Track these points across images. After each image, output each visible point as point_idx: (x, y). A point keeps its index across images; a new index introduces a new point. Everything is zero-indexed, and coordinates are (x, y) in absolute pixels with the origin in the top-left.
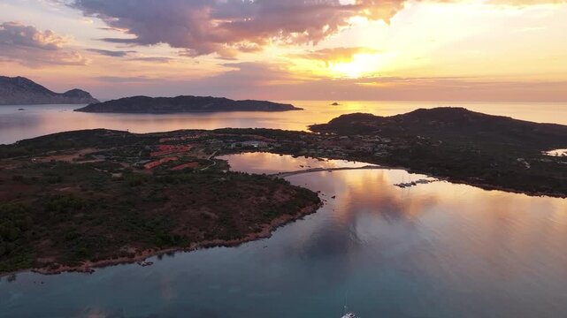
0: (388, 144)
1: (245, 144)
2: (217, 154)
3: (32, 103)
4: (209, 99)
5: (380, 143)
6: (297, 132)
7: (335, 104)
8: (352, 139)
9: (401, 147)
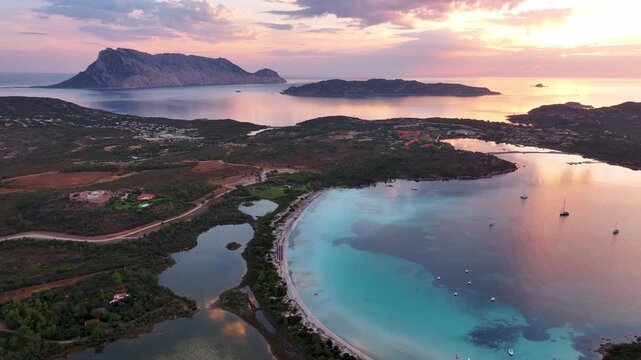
0: (575, 137)
1: (457, 132)
2: (441, 138)
3: (232, 83)
4: (399, 82)
5: (569, 135)
6: (498, 123)
7: (540, 86)
8: (545, 131)
9: (585, 139)
